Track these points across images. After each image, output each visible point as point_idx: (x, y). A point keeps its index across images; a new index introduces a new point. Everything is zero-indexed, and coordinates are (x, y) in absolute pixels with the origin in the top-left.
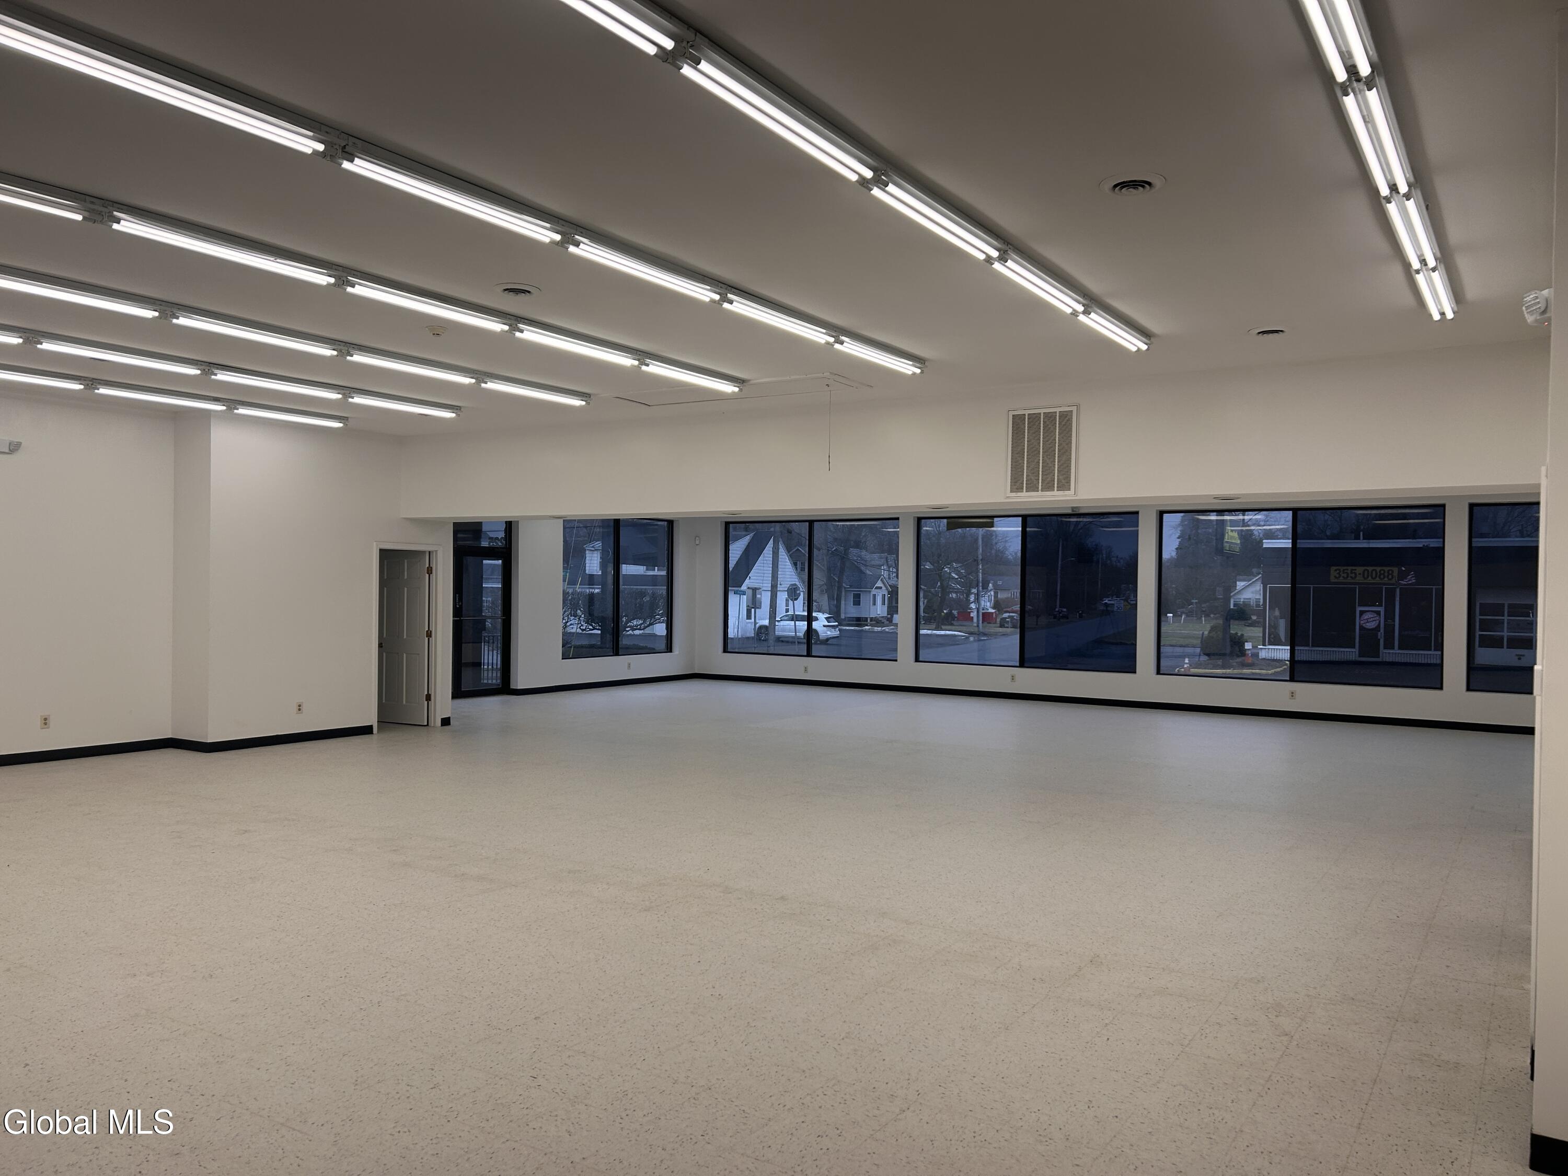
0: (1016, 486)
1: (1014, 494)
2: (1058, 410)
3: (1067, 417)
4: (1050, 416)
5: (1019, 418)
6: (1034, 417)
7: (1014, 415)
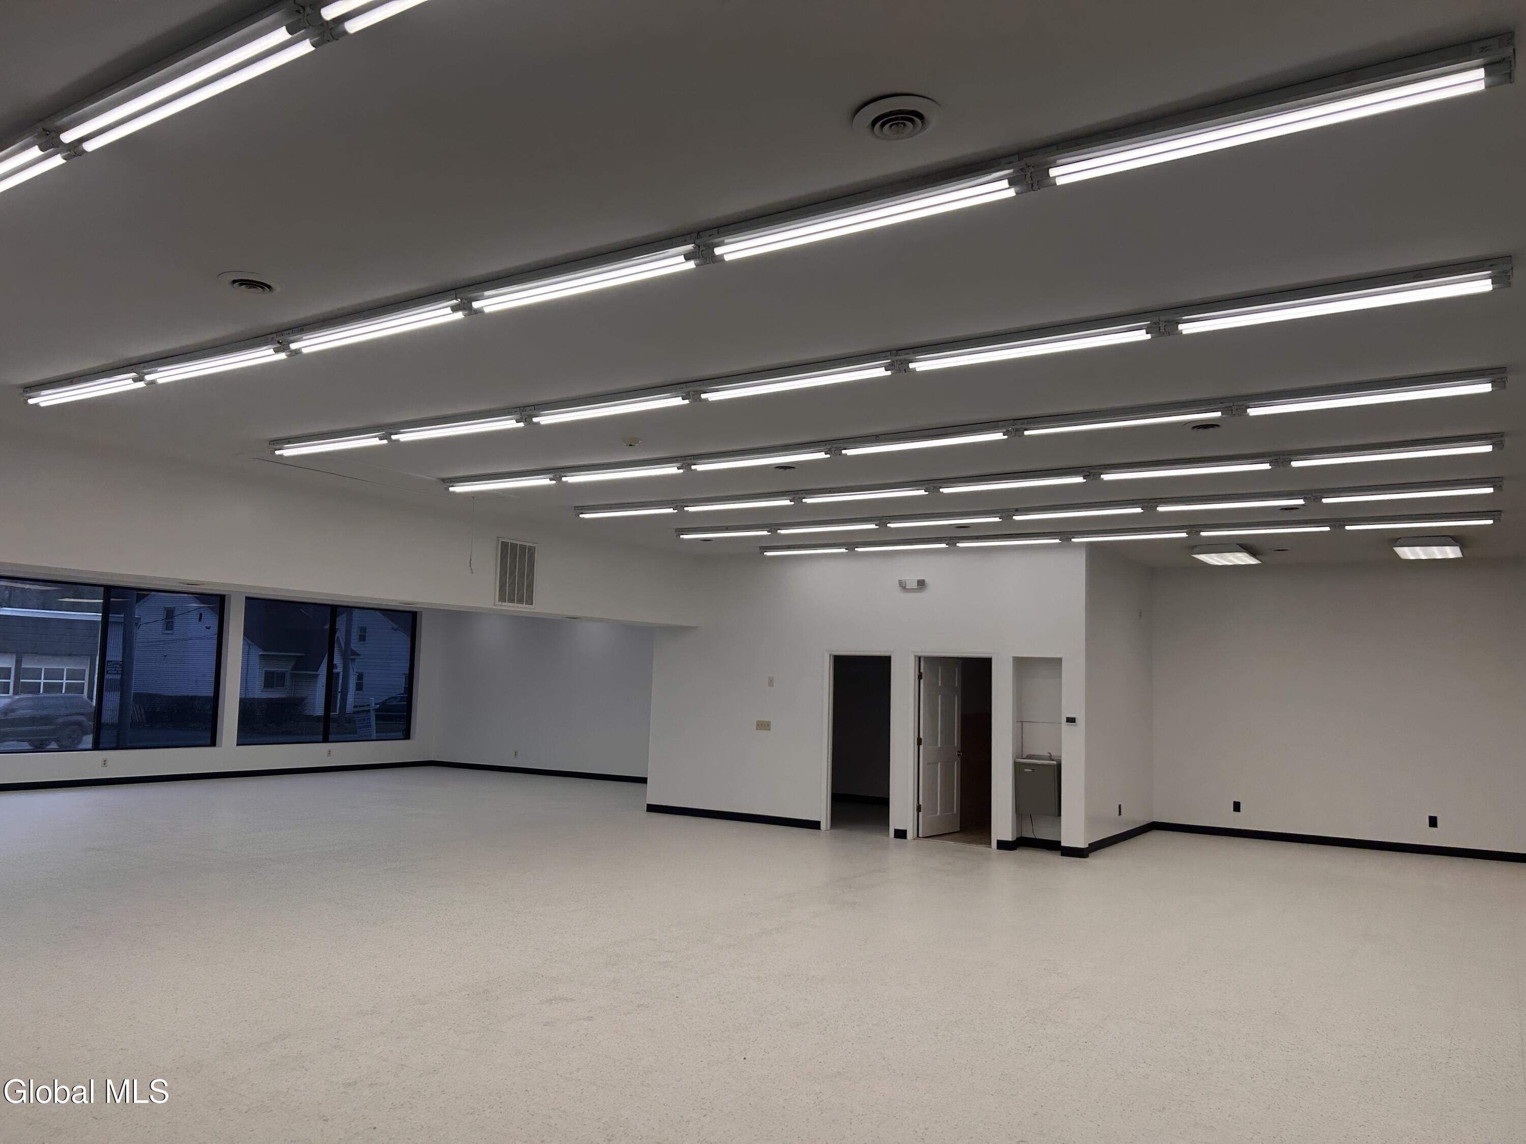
1: (500, 603)
2: (527, 544)
3: (532, 551)
4: (523, 548)
5: (505, 545)
6: (514, 546)
7: (502, 542)
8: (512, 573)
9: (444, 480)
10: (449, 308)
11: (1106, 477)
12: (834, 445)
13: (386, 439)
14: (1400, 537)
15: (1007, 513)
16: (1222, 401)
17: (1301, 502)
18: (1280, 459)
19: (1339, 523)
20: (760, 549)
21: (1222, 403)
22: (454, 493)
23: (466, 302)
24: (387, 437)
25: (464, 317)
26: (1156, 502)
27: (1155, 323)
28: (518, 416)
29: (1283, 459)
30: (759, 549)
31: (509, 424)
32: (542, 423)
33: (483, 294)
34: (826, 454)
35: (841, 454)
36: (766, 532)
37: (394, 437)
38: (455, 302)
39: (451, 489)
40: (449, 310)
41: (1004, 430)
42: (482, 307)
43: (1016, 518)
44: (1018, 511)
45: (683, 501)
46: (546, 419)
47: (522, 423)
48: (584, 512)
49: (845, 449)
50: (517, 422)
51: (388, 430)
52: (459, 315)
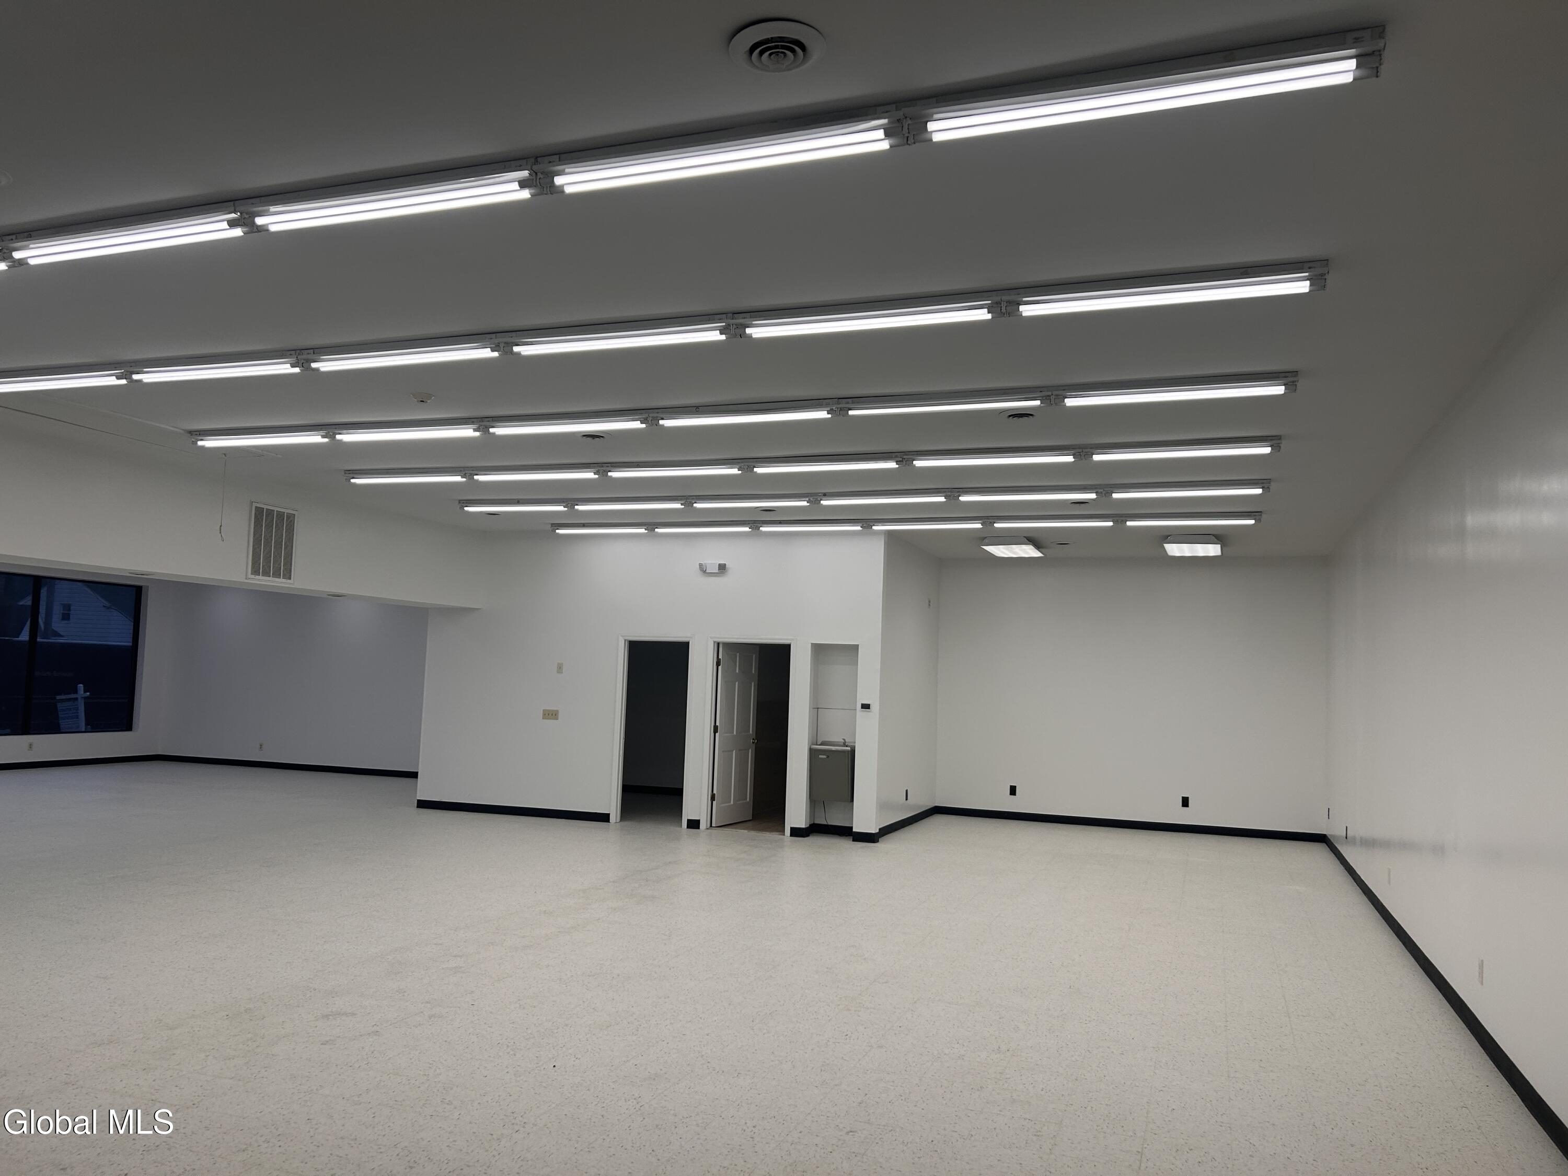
0: (255, 572)
1: (253, 576)
2: (286, 511)
3: (291, 519)
4: (281, 515)
5: (259, 511)
6: (270, 512)
7: (256, 507)
8: (268, 543)
9: (191, 432)
10: (226, 223)
11: (918, 463)
12: (650, 414)
13: (126, 379)
14: (1170, 534)
15: (815, 497)
16: (1041, 390)
17: (1093, 496)
18: (1083, 452)
19: (1121, 518)
20: (552, 526)
21: (1041, 392)
22: (203, 447)
23: (247, 216)
24: (127, 375)
25: (243, 234)
26: (958, 492)
27: (997, 303)
28: (293, 360)
29: (1085, 452)
30: (550, 526)
31: (284, 368)
32: (322, 369)
33: (269, 209)
34: (641, 423)
35: (657, 424)
36: (563, 507)
37: (135, 377)
38: (233, 215)
39: (200, 443)
40: (225, 225)
41: (829, 409)
42: (268, 225)
43: (824, 503)
44: (826, 495)
45: (473, 469)
46: (327, 365)
47: (298, 368)
48: (356, 476)
49: (663, 419)
50: (292, 367)
51: (128, 368)
52: (238, 232)
